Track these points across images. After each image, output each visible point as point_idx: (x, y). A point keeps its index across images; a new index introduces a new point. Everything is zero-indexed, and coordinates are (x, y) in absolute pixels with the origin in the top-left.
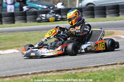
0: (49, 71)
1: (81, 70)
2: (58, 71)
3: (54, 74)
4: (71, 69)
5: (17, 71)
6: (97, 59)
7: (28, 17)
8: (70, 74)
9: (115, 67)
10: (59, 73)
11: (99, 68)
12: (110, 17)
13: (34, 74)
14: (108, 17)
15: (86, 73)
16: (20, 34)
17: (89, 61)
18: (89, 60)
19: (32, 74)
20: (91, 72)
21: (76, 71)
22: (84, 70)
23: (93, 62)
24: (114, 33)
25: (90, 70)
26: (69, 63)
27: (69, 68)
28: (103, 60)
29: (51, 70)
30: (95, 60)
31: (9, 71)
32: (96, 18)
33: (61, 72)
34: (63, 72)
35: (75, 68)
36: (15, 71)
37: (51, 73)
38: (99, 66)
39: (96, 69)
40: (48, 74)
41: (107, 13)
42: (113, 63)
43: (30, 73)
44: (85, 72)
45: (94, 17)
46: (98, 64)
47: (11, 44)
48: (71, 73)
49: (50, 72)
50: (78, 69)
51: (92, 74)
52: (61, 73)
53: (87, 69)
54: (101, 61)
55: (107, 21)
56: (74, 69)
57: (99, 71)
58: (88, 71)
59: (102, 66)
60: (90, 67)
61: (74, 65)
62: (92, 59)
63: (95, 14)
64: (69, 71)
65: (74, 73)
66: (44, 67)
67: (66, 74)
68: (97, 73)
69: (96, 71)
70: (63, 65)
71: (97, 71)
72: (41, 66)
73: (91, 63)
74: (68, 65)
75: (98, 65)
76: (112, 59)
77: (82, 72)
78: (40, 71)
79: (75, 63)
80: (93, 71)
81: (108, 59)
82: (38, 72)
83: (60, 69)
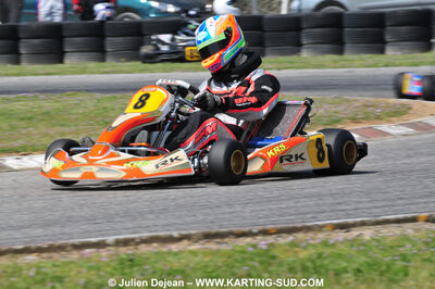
0: (176, 234)
1: (290, 238)
2: (208, 236)
3: (195, 247)
4: (255, 231)
5: (66, 230)
6: (346, 199)
7: (111, 43)
8: (250, 249)
9: (409, 229)
10: (212, 245)
11: (355, 233)
12: (398, 53)
13: (126, 243)
14: (391, 52)
15: (304, 248)
16: (81, 101)
17: (318, 205)
18: (321, 202)
19: (118, 243)
20: (325, 244)
21: (271, 239)
22: (300, 235)
23: (332, 211)
24: (409, 108)
25: (321, 236)
26: (247, 209)
27: (246, 229)
28: (370, 205)
29: (184, 232)
30: (339, 204)
31: (38, 232)
32: (347, 56)
33: (218, 240)
34: (226, 240)
35: (269, 227)
36: (57, 230)
37: (185, 242)
38: (354, 225)
39: (341, 235)
40: (174, 247)
41: (388, 38)
42: (401, 216)
43: (110, 239)
44: (304, 244)
45: (340, 52)
46: (348, 216)
47: (46, 135)
48: (254, 246)
49: (179, 239)
50: (280, 232)
51: (328, 251)
52: (218, 243)
53: (310, 235)
55: (386, 66)
56: (265, 233)
57: (352, 242)
58: (312, 242)
59: (363, 224)
60: (321, 228)
61: (267, 217)
62: (330, 200)
63: (347, 39)
64: (249, 240)
65: (265, 247)
66: (159, 222)
67: (238, 249)
68: (344, 249)
69: (342, 243)
70: (227, 216)
71: (346, 240)
72: (151, 216)
73: (324, 212)
74: (245, 218)
75: (350, 220)
76: (400, 202)
77: (293, 244)
78: (145, 235)
79: (271, 209)
80: (332, 242)
81: (384, 200)
82: (140, 238)
83: (215, 229)
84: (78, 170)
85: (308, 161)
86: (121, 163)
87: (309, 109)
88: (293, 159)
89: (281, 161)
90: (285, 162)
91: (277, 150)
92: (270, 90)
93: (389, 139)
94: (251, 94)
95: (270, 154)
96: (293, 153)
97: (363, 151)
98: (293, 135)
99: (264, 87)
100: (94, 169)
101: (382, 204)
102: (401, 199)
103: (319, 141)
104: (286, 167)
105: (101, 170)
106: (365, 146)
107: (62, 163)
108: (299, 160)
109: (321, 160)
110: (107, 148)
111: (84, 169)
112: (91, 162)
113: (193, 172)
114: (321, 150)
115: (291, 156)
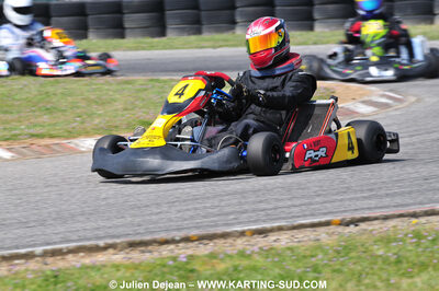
2: (132, 245)
4: (177, 238)
8: (171, 263)
10: (136, 255)
11: (272, 237)
13: (54, 253)
18: (243, 201)
19: (45, 254)
26: (173, 209)
28: (289, 203)
30: (261, 202)
34: (150, 248)
37: (111, 251)
38: (271, 230)
39: (261, 241)
40: (101, 258)
42: (316, 220)
48: (174, 259)
49: (106, 248)
50: (201, 238)
52: (143, 252)
56: (187, 239)
59: (280, 229)
73: (245, 212)
75: (268, 225)
76: (318, 199)
77: (213, 256)
79: (196, 209)
80: (248, 252)
81: (303, 197)
82: (67, 248)
83: (138, 238)
102: (319, 195)
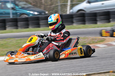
7: (20, 24)
9: (107, 75)
12: (101, 24)
14: (99, 24)
24: (105, 40)
32: (87, 25)
41: (98, 19)
45: (84, 24)
54: (93, 68)
55: (98, 27)
62: (85, 67)
63: (86, 20)
84: (13, 59)
85: (78, 54)
86: (25, 57)
87: (78, 40)
88: (73, 54)
89: (70, 55)
90: (71, 55)
91: (68, 51)
92: (67, 35)
93: (100, 49)
94: (62, 37)
95: (67, 53)
96: (73, 52)
97: (94, 51)
98: (74, 47)
99: (65, 35)
100: (17, 59)
101: (99, 68)
103: (81, 49)
104: (72, 56)
105: (19, 59)
106: (94, 49)
107: (9, 58)
108: (75, 54)
109: (82, 54)
110: (21, 53)
111: (15, 59)
112: (17, 57)
113: (45, 58)
114: (81, 51)
115: (73, 53)
